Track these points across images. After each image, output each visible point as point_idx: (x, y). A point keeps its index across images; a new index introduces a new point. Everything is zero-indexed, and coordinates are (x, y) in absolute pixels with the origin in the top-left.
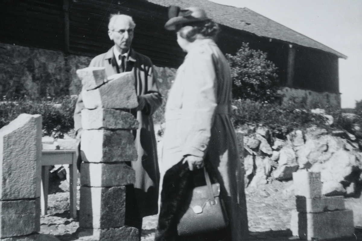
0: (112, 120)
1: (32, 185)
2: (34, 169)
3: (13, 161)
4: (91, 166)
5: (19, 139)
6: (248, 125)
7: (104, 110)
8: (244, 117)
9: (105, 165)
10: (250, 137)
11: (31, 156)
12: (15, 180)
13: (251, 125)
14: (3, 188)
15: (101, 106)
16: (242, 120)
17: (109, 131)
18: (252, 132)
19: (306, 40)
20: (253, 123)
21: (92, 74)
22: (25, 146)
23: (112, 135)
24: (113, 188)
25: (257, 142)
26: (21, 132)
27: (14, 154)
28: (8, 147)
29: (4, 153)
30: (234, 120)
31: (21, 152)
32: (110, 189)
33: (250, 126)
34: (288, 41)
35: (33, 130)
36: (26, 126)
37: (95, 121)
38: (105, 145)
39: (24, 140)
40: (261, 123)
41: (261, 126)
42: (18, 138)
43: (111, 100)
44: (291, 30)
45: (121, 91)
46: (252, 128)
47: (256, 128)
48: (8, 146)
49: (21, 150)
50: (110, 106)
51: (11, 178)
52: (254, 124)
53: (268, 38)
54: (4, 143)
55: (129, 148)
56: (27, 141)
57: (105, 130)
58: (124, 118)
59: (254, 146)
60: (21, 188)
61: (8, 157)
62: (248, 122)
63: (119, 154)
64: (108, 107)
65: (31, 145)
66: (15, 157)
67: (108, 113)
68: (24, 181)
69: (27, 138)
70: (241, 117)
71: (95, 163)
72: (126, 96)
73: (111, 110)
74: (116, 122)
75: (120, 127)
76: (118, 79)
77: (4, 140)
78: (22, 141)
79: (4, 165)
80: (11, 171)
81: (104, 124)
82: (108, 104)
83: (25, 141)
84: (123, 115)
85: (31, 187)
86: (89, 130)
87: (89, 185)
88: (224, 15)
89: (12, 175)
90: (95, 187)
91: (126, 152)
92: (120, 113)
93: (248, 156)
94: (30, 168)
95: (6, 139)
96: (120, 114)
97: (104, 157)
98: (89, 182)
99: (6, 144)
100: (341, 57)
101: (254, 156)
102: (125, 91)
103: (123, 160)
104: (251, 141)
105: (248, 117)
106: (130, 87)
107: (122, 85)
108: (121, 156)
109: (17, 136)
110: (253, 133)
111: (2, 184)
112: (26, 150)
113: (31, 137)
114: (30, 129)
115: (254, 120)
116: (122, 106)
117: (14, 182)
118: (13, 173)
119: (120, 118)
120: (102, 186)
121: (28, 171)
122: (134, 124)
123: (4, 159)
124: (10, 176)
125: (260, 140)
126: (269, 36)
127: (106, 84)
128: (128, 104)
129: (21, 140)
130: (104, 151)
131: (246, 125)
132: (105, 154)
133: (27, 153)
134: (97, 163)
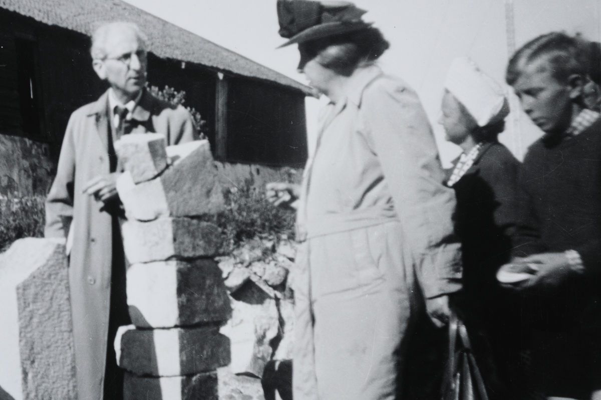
0: (187, 240)
1: (69, 381)
2: (70, 348)
3: (36, 334)
4: (158, 336)
5: (41, 289)
6: (261, 238)
7: (174, 221)
8: (253, 223)
9: (182, 331)
10: (268, 263)
11: (63, 323)
12: (41, 372)
13: (266, 238)
14: (24, 391)
15: (168, 213)
16: (250, 231)
17: (184, 263)
18: (269, 252)
19: (242, 62)
20: (271, 234)
21: (147, 149)
22: (51, 303)
23: (189, 269)
24: (198, 375)
25: (282, 273)
26: (43, 275)
27: (35, 320)
28: (25, 307)
29: (20, 319)
30: (235, 232)
31: (47, 316)
32: (194, 379)
33: (264, 241)
34: (215, 66)
35: (62, 270)
36: (51, 263)
37: (157, 244)
38: (180, 291)
39: (48, 291)
40: (284, 233)
41: (285, 240)
42: (39, 288)
43: (181, 199)
44: (209, 42)
45: (195, 180)
46: (269, 245)
47: (276, 245)
48: (26, 304)
49: (48, 311)
50: (181, 212)
51: (35, 370)
52: (271, 237)
53: (179, 62)
54: (19, 299)
55: (219, 295)
56: (54, 292)
57: (179, 262)
58: (206, 236)
59: (277, 281)
60: (53, 389)
61: (26, 327)
62: (260, 232)
63: (204, 307)
64: (179, 215)
65: (61, 300)
66: (38, 327)
67: (180, 225)
68: (56, 374)
69: (54, 287)
70: (247, 225)
71: (164, 328)
72: (205, 190)
73: (184, 221)
74: (193, 244)
75: (200, 252)
76: (189, 157)
77: (18, 293)
78: (47, 294)
79: (23, 343)
80: (33, 355)
81: (175, 249)
82: (178, 208)
83: (51, 293)
84: (203, 229)
85: (68, 384)
86: (146, 263)
87: (154, 375)
88: (79, 14)
89: (36, 364)
90: (167, 377)
91: (213, 302)
92: (199, 224)
93: (267, 301)
94: (64, 346)
95: (21, 291)
96: (198, 228)
97: (181, 315)
98: (156, 368)
99: (22, 301)
100: (310, 95)
101: (277, 300)
102: (203, 179)
103: (210, 320)
104: (270, 272)
105: (259, 222)
106: (209, 172)
107: (196, 167)
108: (206, 311)
109: (37, 284)
110: (271, 255)
111: (23, 384)
112: (54, 312)
113: (60, 284)
114: (57, 267)
115: (271, 228)
116: (201, 211)
117: (42, 378)
118: (38, 358)
119: (200, 235)
120: (182, 374)
121: (61, 354)
122: (222, 244)
123: (21, 333)
124: (33, 366)
125: (287, 267)
126: (179, 58)
127: (171, 167)
128: (210, 206)
129: (45, 291)
130: (180, 303)
131: (257, 238)
132: (182, 308)
133: (56, 316)
134: (169, 328)
